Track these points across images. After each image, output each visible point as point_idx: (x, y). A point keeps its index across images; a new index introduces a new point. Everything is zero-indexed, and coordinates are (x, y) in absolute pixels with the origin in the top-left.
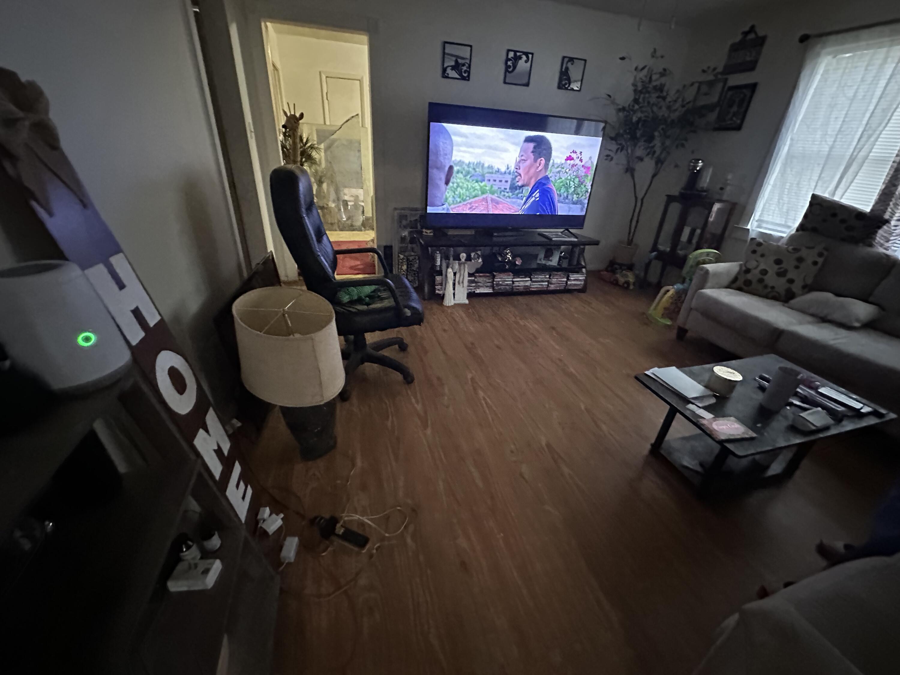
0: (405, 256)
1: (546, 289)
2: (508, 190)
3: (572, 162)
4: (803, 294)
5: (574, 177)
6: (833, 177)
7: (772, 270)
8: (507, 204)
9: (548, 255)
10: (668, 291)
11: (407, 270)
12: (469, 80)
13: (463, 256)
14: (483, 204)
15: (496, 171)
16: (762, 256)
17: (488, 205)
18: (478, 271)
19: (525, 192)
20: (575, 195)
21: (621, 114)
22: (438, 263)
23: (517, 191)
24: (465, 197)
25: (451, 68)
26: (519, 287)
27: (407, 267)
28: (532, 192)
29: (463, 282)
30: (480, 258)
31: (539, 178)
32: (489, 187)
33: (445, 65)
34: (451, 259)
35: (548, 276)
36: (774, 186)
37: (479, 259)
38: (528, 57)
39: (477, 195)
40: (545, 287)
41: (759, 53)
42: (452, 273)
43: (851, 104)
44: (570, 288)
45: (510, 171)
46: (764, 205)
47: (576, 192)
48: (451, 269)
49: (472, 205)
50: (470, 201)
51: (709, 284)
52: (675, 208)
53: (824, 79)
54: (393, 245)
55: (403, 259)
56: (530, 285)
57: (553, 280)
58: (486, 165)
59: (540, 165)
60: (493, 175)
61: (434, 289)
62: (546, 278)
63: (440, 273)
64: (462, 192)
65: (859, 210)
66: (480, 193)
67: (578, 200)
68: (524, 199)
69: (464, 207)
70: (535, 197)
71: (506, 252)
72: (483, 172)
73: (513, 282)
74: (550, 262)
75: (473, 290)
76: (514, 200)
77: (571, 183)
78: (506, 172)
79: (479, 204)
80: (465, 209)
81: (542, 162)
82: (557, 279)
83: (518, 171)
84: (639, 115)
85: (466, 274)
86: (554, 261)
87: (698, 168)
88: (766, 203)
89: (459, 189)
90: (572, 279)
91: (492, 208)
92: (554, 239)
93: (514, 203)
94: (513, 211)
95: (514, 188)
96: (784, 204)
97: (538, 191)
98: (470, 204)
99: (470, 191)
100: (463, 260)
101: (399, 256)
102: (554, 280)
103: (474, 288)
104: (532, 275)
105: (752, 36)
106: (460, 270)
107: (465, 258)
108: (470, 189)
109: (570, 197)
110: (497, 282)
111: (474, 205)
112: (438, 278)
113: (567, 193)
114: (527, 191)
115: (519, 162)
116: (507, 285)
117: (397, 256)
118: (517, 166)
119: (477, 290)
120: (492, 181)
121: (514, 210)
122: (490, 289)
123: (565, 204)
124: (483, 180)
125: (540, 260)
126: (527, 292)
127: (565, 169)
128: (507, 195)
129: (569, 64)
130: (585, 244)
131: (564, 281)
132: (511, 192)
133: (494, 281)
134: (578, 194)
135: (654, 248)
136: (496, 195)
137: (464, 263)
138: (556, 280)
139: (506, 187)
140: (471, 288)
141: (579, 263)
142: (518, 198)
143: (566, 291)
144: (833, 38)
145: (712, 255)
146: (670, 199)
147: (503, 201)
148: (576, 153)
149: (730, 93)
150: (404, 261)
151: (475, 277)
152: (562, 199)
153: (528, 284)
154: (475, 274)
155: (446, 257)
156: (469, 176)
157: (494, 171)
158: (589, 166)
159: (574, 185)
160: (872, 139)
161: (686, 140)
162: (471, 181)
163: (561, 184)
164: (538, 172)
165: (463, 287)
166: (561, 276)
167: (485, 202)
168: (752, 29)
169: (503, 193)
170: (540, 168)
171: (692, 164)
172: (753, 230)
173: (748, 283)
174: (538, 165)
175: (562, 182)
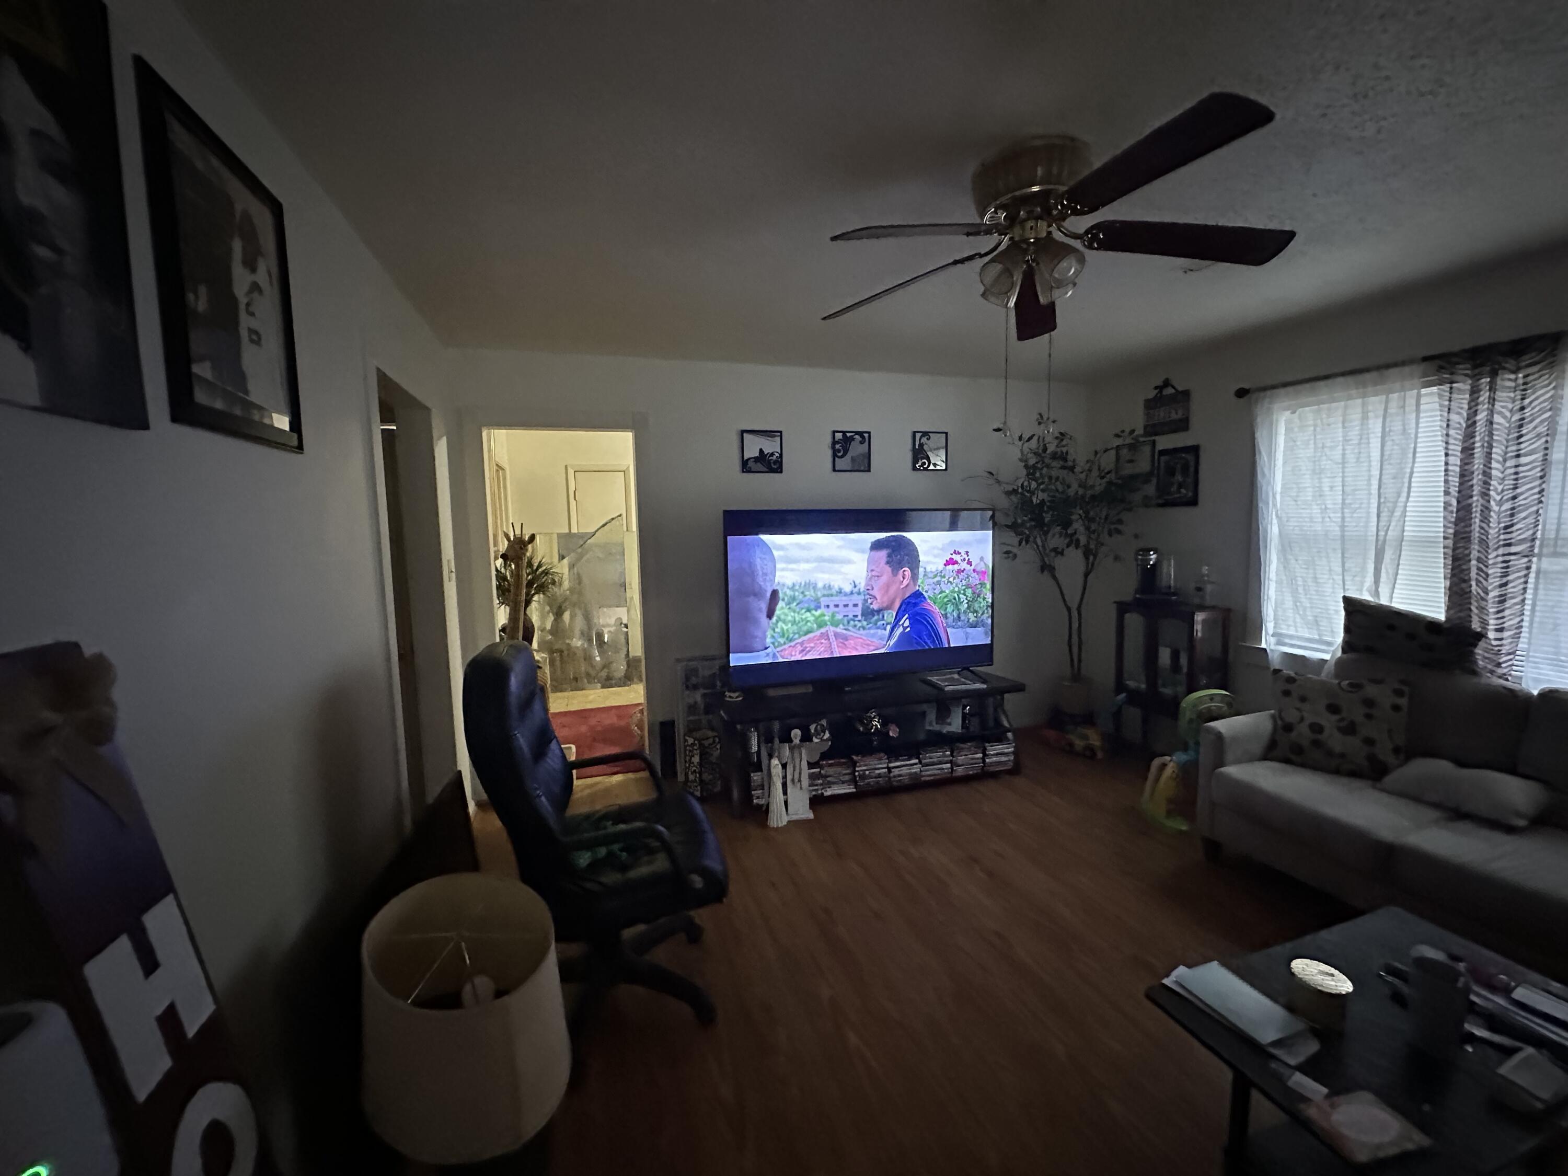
0: (695, 739)
1: (949, 775)
2: (860, 618)
3: (956, 567)
4: (1401, 765)
5: (964, 587)
6: (1364, 568)
7: (1328, 721)
8: (861, 638)
9: (943, 714)
10: (1164, 765)
11: (701, 764)
12: (781, 472)
13: (796, 734)
14: (822, 643)
15: (837, 592)
16: (1303, 699)
17: (830, 643)
18: (824, 756)
19: (887, 617)
20: (971, 614)
21: (1013, 497)
22: (755, 748)
23: (876, 617)
24: (791, 636)
25: (753, 460)
26: (901, 778)
27: (700, 759)
28: (898, 618)
29: (800, 781)
30: (827, 732)
31: (907, 595)
32: (829, 616)
33: (746, 458)
34: (777, 741)
35: (948, 753)
36: (1280, 582)
37: (825, 733)
38: (863, 437)
39: (810, 630)
40: (949, 773)
41: (1188, 410)
42: (780, 766)
43: (1343, 468)
44: (992, 769)
45: (859, 590)
46: (1275, 611)
47: (972, 610)
48: (777, 759)
49: (804, 646)
50: (799, 641)
51: (1229, 756)
52: (1134, 622)
53: (1290, 439)
54: (676, 719)
55: (693, 745)
56: (921, 771)
57: (959, 758)
58: (820, 585)
59: (904, 578)
60: (834, 598)
61: (750, 798)
62: (947, 756)
63: (759, 768)
64: (785, 628)
65: (1429, 619)
66: (815, 626)
67: (977, 621)
68: (889, 627)
69: (792, 651)
70: (903, 626)
71: (870, 716)
72: (817, 595)
73: (889, 769)
74: (948, 726)
75: (820, 792)
76: (872, 631)
77: (961, 596)
78: (854, 592)
79: (815, 644)
80: (793, 653)
81: (906, 573)
82: (966, 755)
83: (871, 592)
84: (1042, 496)
85: (804, 764)
86: (955, 725)
87: (1151, 563)
88: (1276, 607)
89: (780, 624)
90: (992, 753)
91: (838, 646)
92: (947, 689)
93: (873, 635)
94: (872, 648)
95: (868, 613)
96: (1305, 609)
97: (907, 616)
98: (802, 644)
99: (799, 625)
100: (797, 741)
101: (686, 741)
102: (961, 759)
103: (822, 787)
104: (921, 754)
105: (1169, 391)
106: (793, 759)
107: (799, 738)
108: (799, 622)
109: (962, 618)
110: (861, 773)
111: (808, 645)
112: (756, 777)
113: (958, 612)
114: (890, 616)
115: (871, 579)
116: (879, 776)
117: (682, 740)
118: (868, 585)
119: (828, 789)
120: (832, 606)
121: (873, 646)
122: (849, 785)
123: (957, 628)
124: (817, 608)
125: (931, 724)
126: (916, 785)
127: (947, 578)
128: (859, 624)
129: (924, 440)
130: (1002, 692)
131: (978, 759)
132: (865, 620)
133: (855, 771)
134: (976, 612)
135: (1120, 686)
136: (841, 626)
137: (799, 747)
138: (963, 757)
139: (855, 614)
140: (816, 788)
141: (998, 723)
142: (878, 628)
143: (985, 775)
144: (1282, 391)
145: (1219, 698)
146: (1123, 608)
147: (855, 635)
148: (959, 553)
149: (1163, 458)
150: (695, 748)
151: (821, 767)
152: (952, 621)
153: (916, 769)
154: (821, 763)
155: (767, 738)
156: (795, 604)
157: (835, 593)
158: (983, 569)
159: (966, 599)
160: (1398, 514)
161: (1120, 522)
162: (798, 610)
163: (946, 600)
164: (903, 588)
165: (801, 788)
166: (970, 751)
167: (825, 640)
168: (1167, 383)
169: (852, 623)
170: (905, 582)
171: (1140, 557)
172: (1272, 650)
173: (1298, 749)
174: (902, 579)
175: (946, 596)
